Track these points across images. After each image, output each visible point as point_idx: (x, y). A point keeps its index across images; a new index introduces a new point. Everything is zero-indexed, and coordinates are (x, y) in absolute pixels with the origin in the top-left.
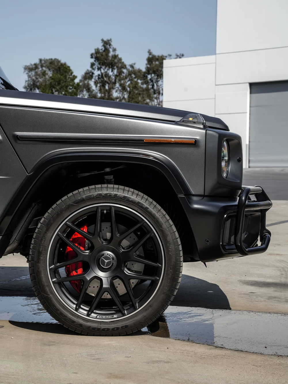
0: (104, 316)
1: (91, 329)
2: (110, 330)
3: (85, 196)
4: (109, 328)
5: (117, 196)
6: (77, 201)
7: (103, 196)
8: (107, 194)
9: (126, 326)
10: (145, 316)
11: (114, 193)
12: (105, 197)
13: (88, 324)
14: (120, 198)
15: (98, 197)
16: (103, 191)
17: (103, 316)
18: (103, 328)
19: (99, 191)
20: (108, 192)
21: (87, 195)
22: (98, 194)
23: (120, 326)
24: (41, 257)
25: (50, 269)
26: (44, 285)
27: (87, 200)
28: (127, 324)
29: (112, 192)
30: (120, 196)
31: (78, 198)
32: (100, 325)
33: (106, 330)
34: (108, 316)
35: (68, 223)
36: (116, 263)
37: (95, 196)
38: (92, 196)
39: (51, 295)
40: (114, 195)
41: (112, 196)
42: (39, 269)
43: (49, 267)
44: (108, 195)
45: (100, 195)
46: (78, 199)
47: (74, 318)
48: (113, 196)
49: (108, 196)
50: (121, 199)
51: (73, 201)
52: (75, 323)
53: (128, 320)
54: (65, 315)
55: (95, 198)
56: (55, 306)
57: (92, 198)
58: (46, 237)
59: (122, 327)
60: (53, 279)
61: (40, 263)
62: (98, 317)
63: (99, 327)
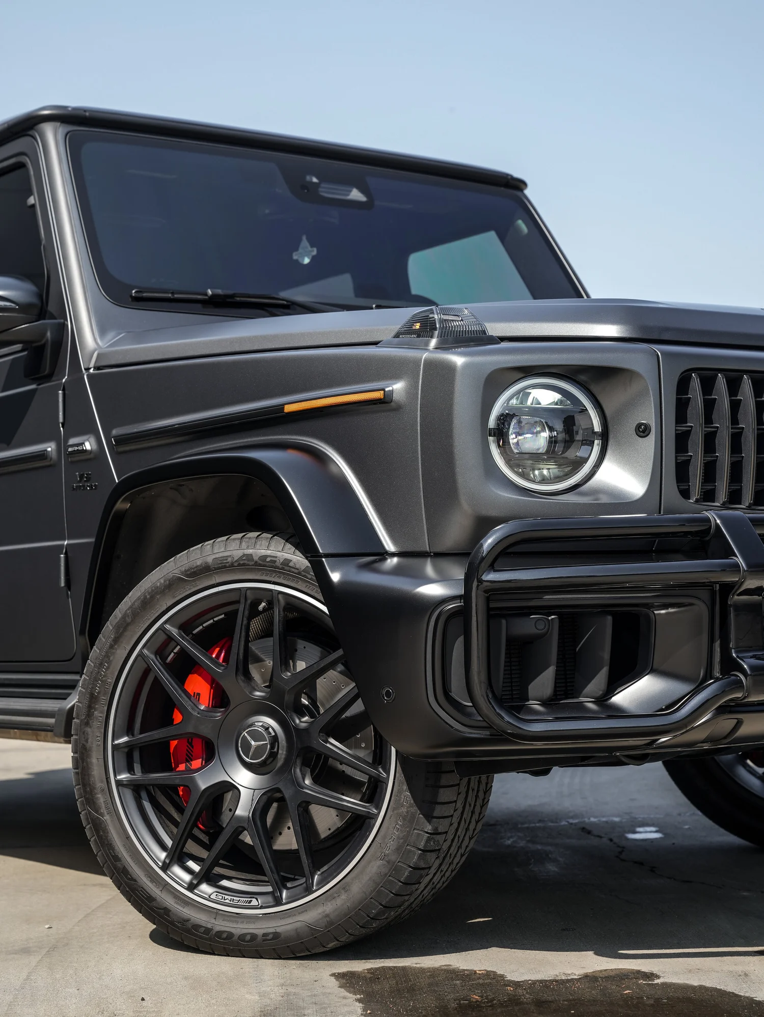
0: (229, 898)
1: (190, 926)
2: (234, 939)
3: (214, 557)
4: (233, 931)
5: (291, 564)
6: (191, 568)
7: (256, 562)
8: (267, 556)
9: (276, 935)
10: (327, 916)
11: (283, 555)
12: (260, 565)
13: (184, 910)
14: (296, 571)
15: (244, 565)
16: (258, 547)
17: (226, 897)
18: (218, 928)
19: (248, 548)
20: (269, 552)
21: (217, 556)
22: (244, 555)
23: (260, 932)
24: (95, 710)
25: (115, 747)
26: (95, 788)
27: (216, 569)
28: (279, 930)
29: (279, 554)
30: (297, 566)
31: (196, 563)
32: (213, 921)
33: (225, 936)
34: (238, 899)
35: (168, 627)
36: (284, 752)
37: (235, 559)
38: (229, 560)
39: (107, 818)
40: (281, 561)
41: (276, 564)
42: (87, 741)
43: (113, 740)
44: (268, 559)
45: (249, 557)
46: (195, 565)
47: (155, 889)
48: (278, 564)
49: (268, 564)
50: (299, 573)
51: (184, 569)
52: (154, 904)
53: (284, 918)
54: (134, 877)
55: (236, 564)
56: (113, 849)
57: (227, 565)
58: (111, 658)
59: (265, 935)
60: (120, 774)
61: (90, 727)
62: (213, 896)
63: (209, 926)
